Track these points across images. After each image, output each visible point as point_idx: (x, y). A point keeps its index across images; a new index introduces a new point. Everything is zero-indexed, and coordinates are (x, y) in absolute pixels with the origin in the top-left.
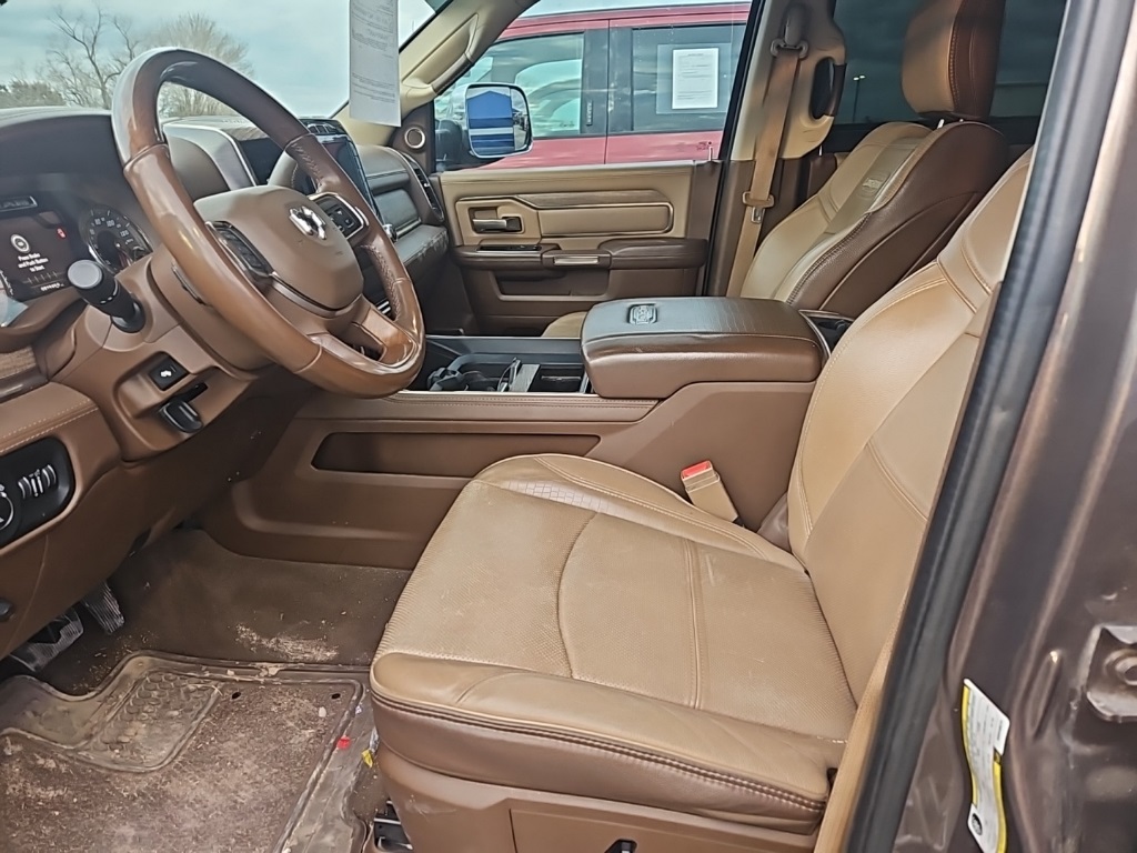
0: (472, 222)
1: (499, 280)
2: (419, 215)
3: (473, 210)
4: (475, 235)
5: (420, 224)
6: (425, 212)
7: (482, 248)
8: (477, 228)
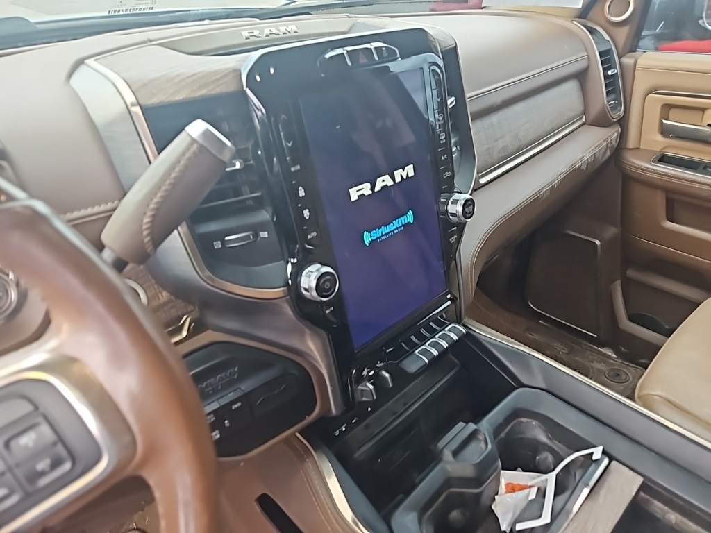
0: (661, 123)
1: (670, 204)
2: (585, 112)
3: (667, 108)
4: (660, 138)
5: (584, 124)
6: (594, 111)
7: (663, 159)
8: (665, 131)
